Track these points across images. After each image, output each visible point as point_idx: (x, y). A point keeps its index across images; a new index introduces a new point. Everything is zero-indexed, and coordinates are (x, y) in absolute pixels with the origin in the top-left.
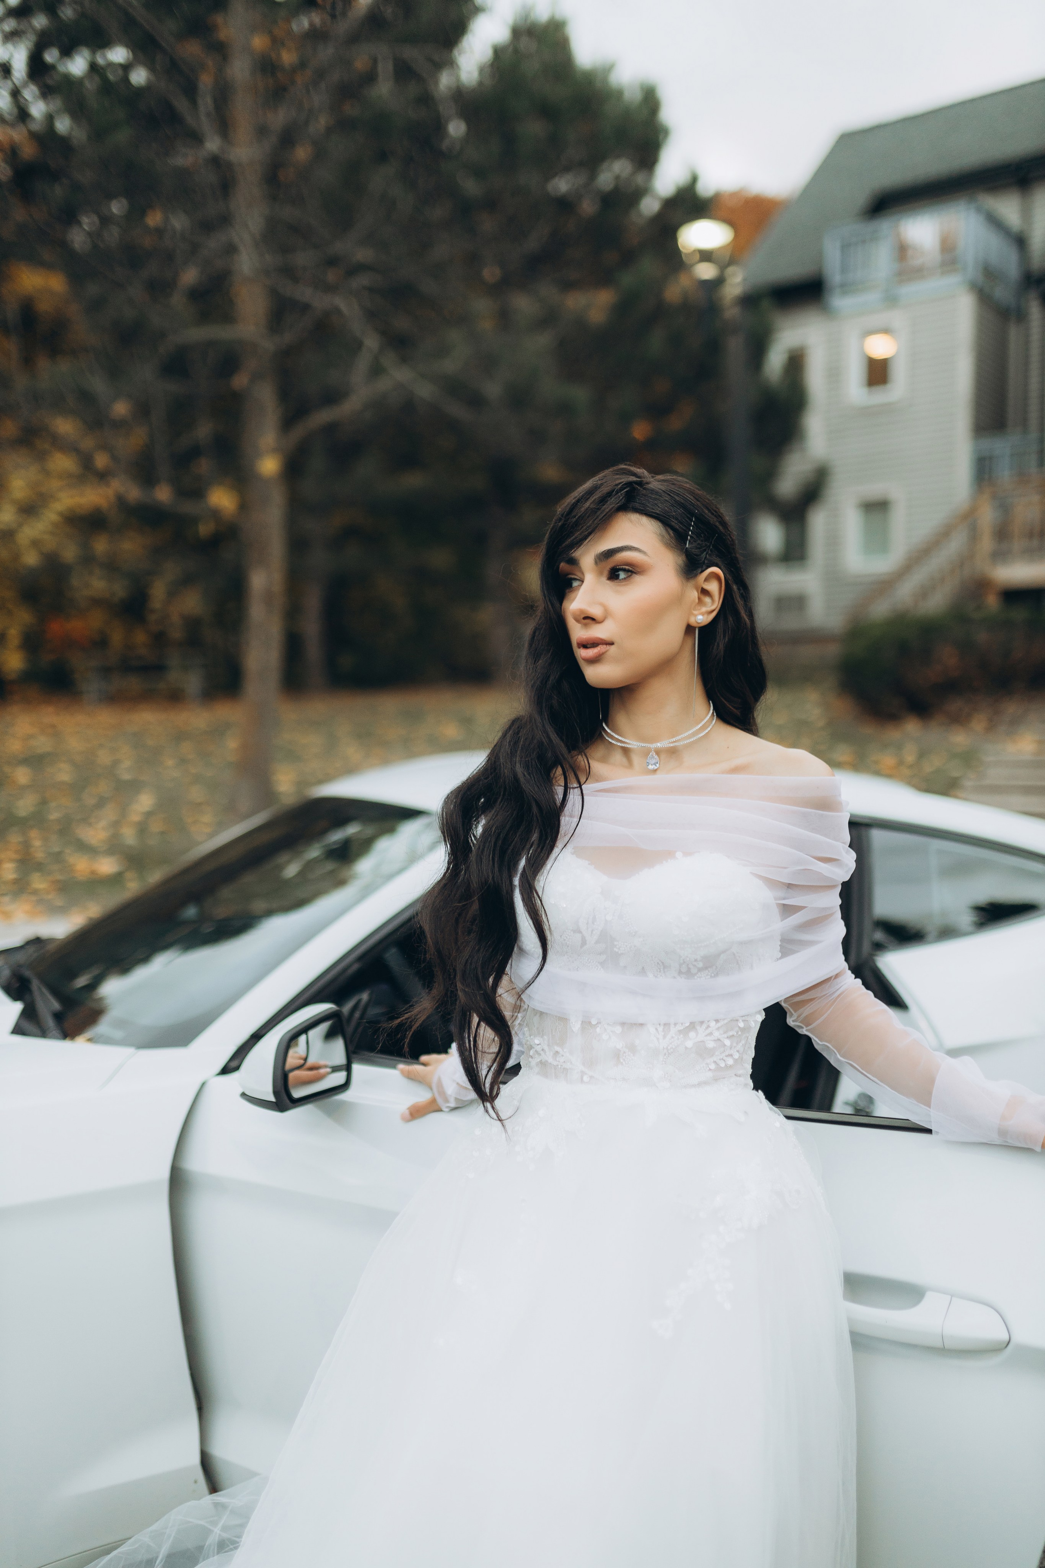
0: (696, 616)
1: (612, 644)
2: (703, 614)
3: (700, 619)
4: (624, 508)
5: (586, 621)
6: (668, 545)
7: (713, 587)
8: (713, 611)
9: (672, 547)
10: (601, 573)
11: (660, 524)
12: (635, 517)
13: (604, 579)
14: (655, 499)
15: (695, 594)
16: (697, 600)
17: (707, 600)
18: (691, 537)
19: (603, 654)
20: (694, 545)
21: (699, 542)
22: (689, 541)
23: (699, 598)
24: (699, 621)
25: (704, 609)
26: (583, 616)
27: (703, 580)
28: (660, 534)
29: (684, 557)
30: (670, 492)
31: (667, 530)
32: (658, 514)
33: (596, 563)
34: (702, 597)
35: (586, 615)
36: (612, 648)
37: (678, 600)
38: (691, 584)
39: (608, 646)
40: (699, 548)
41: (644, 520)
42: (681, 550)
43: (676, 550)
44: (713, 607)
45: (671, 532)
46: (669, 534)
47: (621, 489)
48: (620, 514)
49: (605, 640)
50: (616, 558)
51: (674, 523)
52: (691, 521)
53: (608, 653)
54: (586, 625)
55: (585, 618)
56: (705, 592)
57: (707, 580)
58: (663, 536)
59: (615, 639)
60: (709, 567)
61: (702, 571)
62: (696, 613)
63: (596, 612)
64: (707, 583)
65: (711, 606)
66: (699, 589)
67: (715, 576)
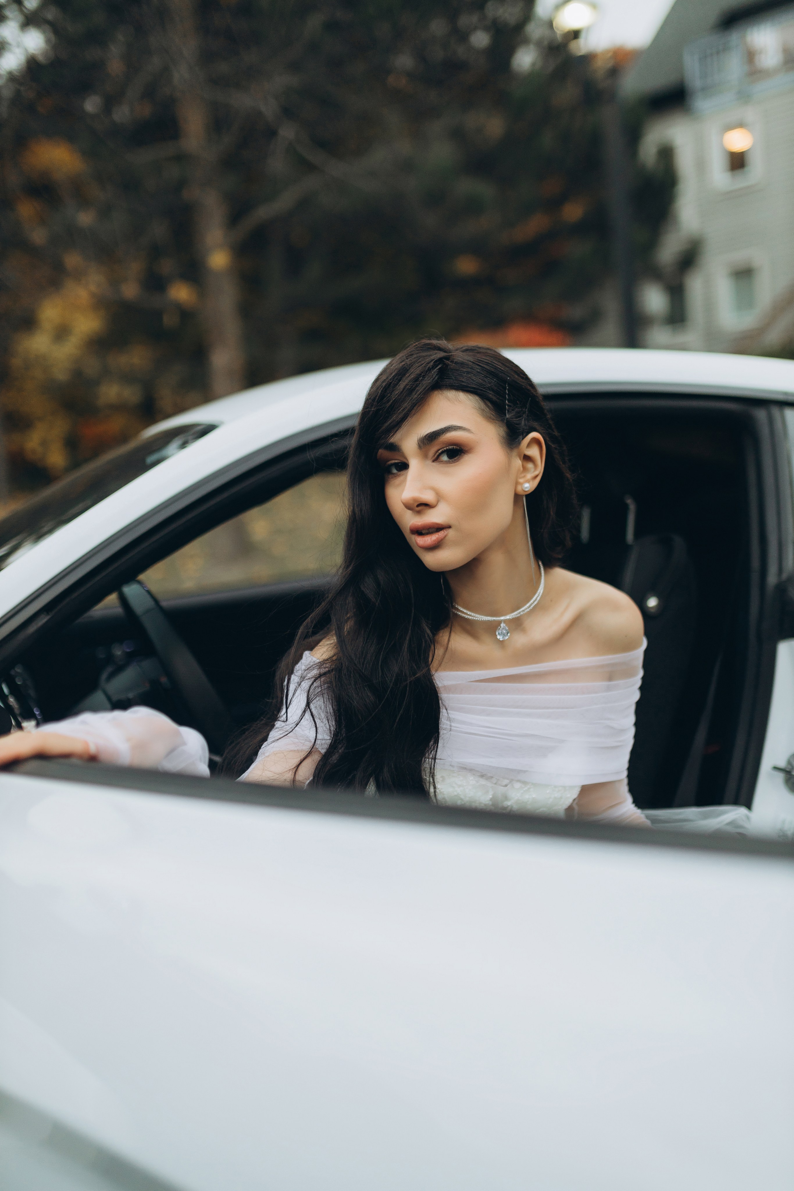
0: (522, 484)
1: (449, 527)
2: (528, 481)
3: (526, 488)
4: (438, 386)
5: (419, 508)
6: (489, 419)
7: (534, 452)
8: (536, 476)
9: (493, 419)
10: (425, 456)
11: (477, 398)
12: (452, 394)
13: (429, 462)
14: (468, 373)
15: (518, 463)
16: (522, 469)
17: (530, 465)
18: (508, 406)
19: (442, 538)
20: (513, 413)
21: (516, 410)
22: (508, 411)
23: (523, 466)
24: (527, 490)
25: (529, 476)
26: (416, 504)
27: (526, 445)
28: (479, 408)
29: (505, 428)
30: (480, 363)
31: (485, 403)
32: (474, 388)
33: (420, 446)
34: (525, 463)
35: (419, 503)
36: (451, 533)
37: (505, 471)
38: (515, 453)
39: (446, 530)
40: (517, 416)
41: (462, 396)
42: (502, 421)
43: (497, 422)
44: (537, 473)
45: (489, 404)
46: (488, 406)
47: (433, 367)
48: (436, 393)
49: (442, 525)
50: (441, 440)
51: (491, 395)
52: (505, 389)
53: (447, 537)
54: (419, 513)
55: (418, 506)
56: (527, 458)
57: (529, 445)
58: (483, 410)
59: (451, 523)
60: (528, 433)
61: (523, 439)
62: (521, 481)
63: (428, 497)
64: (528, 449)
65: (534, 471)
66: (522, 457)
67: (535, 441)
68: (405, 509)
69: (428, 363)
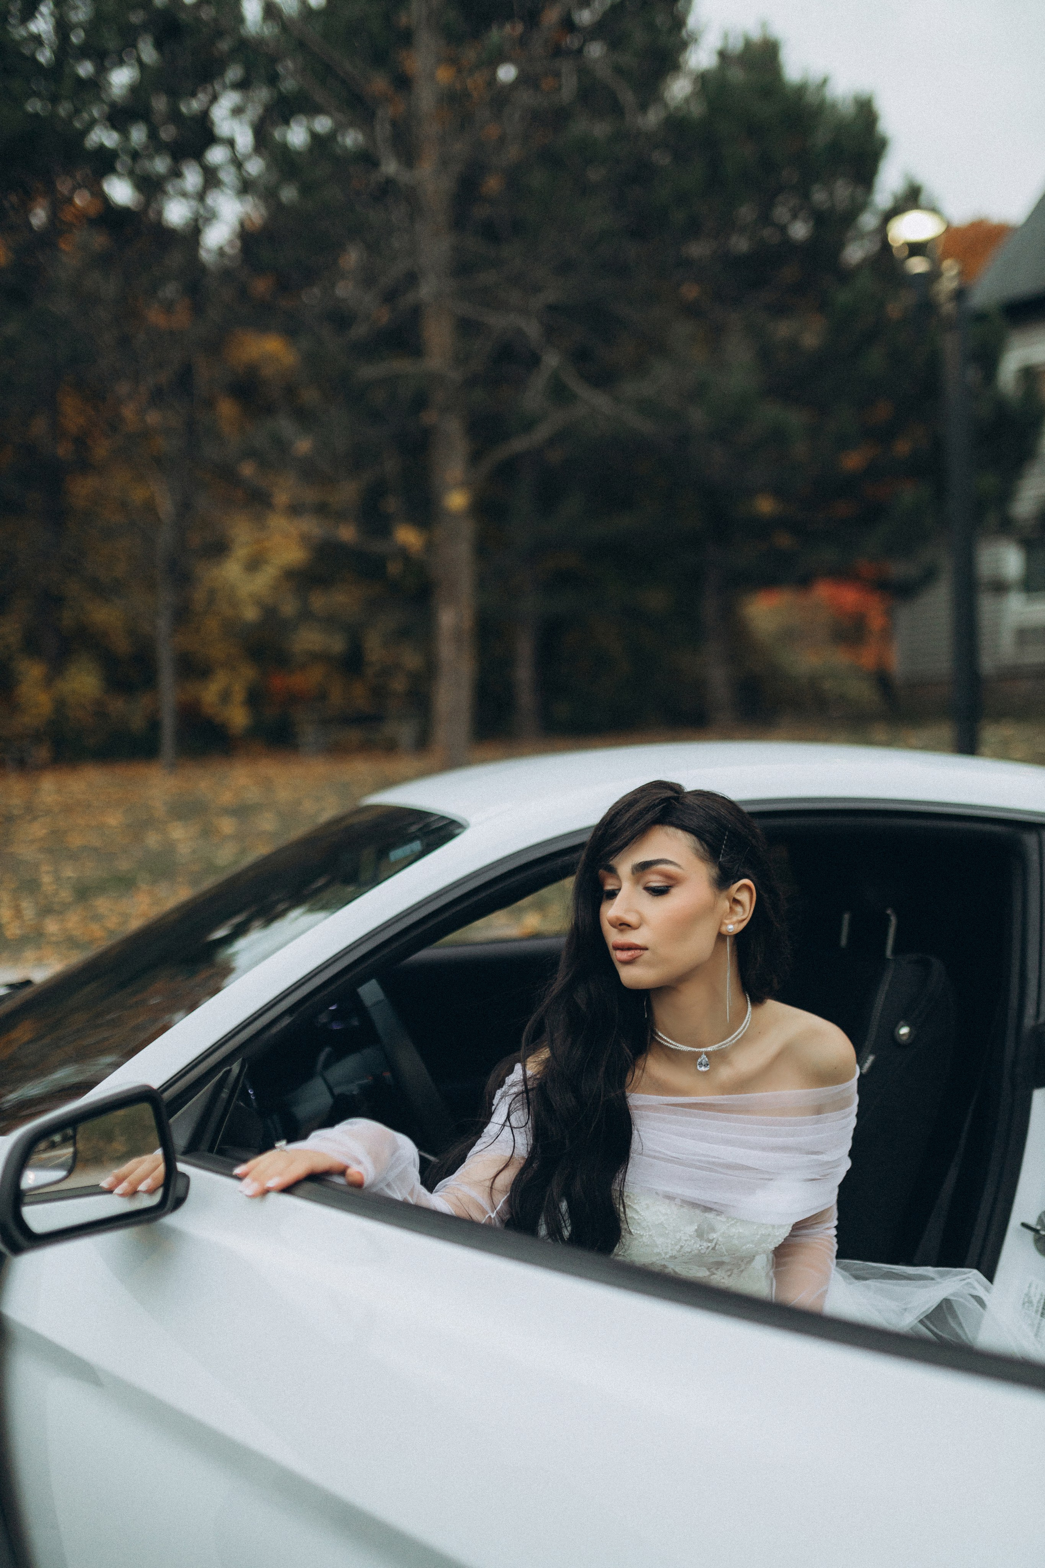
0: (727, 925)
1: (646, 949)
2: (734, 923)
3: (731, 928)
4: (661, 821)
5: (622, 927)
6: (701, 858)
7: (745, 897)
8: (744, 920)
9: (706, 860)
10: (637, 882)
11: (694, 838)
12: (671, 830)
13: (640, 888)
14: (692, 816)
15: (727, 904)
16: (728, 910)
17: (739, 909)
18: (724, 850)
19: (637, 957)
20: (728, 858)
21: (731, 854)
22: (723, 855)
23: (729, 908)
24: (731, 930)
25: (735, 919)
26: (617, 923)
27: (736, 890)
28: (692, 848)
29: (716, 870)
30: (705, 807)
31: (702, 845)
32: (694, 829)
33: (633, 873)
34: (734, 906)
35: (621, 922)
36: (645, 953)
37: (710, 909)
38: (724, 894)
39: (642, 951)
40: (732, 862)
41: (680, 833)
42: (715, 863)
43: (710, 863)
44: (744, 917)
45: (705, 846)
46: (701, 848)
48: (658, 826)
49: (639, 946)
50: (654, 870)
51: (708, 837)
52: (725, 835)
53: (642, 957)
54: (621, 931)
55: (621, 924)
56: (735, 901)
57: (739, 890)
58: (697, 850)
59: (648, 946)
60: (739, 880)
61: (734, 883)
62: (727, 921)
63: (631, 918)
64: (738, 894)
65: (742, 915)
66: (731, 900)
67: (747, 887)
68: (611, 927)
69: (654, 800)
